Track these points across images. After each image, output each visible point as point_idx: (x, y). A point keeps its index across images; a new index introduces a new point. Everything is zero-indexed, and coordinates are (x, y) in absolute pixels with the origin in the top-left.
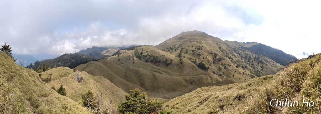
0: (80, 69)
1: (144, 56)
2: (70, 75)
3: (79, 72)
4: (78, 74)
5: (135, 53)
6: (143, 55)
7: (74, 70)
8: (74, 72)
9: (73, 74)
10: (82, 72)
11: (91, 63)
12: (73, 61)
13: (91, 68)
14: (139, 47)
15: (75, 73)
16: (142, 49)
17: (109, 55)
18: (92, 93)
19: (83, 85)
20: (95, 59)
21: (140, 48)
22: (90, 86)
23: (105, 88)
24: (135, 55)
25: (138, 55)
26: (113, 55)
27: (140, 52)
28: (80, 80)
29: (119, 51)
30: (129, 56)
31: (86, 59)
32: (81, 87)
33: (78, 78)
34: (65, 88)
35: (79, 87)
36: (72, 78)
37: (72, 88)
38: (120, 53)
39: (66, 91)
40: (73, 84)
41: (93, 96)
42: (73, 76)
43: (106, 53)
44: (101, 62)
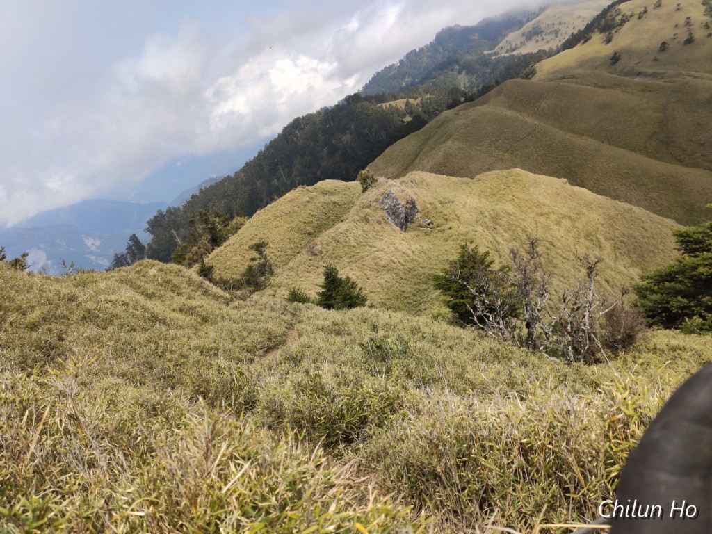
0: (391, 170)
3: (391, 182)
4: (387, 196)
7: (364, 181)
9: (365, 202)
10: (405, 179)
11: (444, 122)
12: (347, 138)
13: (449, 142)
15: (373, 194)
17: (546, 48)
18: (482, 250)
19: (426, 234)
20: (464, 94)
22: (462, 229)
23: (542, 219)
26: (569, 44)
28: (406, 217)
29: (610, 7)
30: (682, 21)
31: (411, 114)
32: (417, 246)
33: (394, 213)
34: (348, 278)
35: (409, 252)
36: (367, 220)
37: (382, 263)
38: (618, 18)
39: (360, 286)
40: (378, 244)
41: (488, 266)
42: (367, 210)
43: (523, 44)
44: (502, 98)
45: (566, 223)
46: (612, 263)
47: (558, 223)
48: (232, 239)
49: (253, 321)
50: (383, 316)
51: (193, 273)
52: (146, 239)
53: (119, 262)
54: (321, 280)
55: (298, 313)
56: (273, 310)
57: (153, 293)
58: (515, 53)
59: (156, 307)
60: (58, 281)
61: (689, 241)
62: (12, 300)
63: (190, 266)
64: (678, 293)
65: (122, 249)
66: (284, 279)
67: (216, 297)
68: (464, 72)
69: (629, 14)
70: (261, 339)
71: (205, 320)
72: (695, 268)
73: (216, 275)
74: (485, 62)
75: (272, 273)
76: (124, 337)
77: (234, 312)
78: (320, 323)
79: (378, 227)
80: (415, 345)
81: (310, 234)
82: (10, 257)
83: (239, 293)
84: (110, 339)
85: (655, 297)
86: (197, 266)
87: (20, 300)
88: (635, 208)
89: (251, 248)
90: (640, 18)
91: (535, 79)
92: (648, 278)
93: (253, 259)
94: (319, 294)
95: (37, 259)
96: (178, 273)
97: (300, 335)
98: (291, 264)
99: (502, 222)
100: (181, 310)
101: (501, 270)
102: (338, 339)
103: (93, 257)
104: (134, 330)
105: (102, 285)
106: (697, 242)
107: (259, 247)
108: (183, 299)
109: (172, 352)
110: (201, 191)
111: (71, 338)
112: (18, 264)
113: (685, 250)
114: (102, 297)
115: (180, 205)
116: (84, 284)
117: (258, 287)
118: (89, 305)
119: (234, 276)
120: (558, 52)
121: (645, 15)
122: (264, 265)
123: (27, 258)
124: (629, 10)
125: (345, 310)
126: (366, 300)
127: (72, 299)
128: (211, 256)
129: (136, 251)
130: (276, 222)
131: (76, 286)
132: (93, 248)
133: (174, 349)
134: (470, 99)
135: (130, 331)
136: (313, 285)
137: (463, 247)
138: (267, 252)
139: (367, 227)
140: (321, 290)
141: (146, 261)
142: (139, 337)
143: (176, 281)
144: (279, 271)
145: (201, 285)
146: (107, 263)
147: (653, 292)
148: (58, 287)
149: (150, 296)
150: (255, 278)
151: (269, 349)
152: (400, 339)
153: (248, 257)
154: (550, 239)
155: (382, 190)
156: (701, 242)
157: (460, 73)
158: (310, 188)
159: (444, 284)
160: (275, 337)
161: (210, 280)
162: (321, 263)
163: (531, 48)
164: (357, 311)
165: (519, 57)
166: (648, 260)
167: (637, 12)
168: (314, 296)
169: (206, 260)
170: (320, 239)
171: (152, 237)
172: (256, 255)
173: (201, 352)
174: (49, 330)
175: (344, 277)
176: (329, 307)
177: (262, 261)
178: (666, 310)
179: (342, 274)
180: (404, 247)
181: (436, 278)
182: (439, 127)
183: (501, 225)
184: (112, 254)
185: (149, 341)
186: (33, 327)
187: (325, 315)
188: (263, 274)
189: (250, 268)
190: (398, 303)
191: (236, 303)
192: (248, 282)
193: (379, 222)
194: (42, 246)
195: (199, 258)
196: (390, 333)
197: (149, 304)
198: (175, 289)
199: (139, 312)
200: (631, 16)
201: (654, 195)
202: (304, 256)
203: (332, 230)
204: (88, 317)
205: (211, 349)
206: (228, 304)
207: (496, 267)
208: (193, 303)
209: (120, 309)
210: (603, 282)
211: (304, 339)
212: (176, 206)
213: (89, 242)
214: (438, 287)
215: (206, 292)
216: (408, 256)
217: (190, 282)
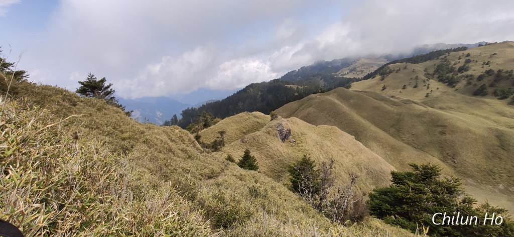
0: (285, 114)
1: (471, 76)
2: (265, 127)
3: (283, 119)
4: (280, 125)
5: (439, 69)
6: (469, 73)
7: (272, 116)
8: (272, 120)
9: (271, 125)
10: (289, 119)
11: (311, 99)
13: (311, 108)
14: (455, 50)
15: (275, 122)
16: (468, 55)
17: (357, 77)
18: (312, 159)
19: (292, 146)
20: (321, 89)
21: (461, 53)
22: (307, 148)
23: (341, 152)
24: (436, 76)
25: (450, 75)
27: (457, 67)
28: (285, 136)
29: (386, 65)
30: (414, 77)
31: (298, 92)
32: (286, 150)
33: (281, 133)
34: (254, 157)
35: (283, 152)
36: (269, 133)
37: (270, 154)
38: (388, 70)
39: (257, 161)
40: (271, 145)
41: (313, 167)
42: (270, 129)
43: (348, 73)
44: (335, 94)
45: (350, 156)
46: (364, 180)
47: (347, 156)
48: (213, 127)
49: (208, 163)
50: (262, 178)
51: (192, 137)
52: (180, 117)
53: (167, 124)
54: (243, 154)
55: (228, 166)
56: (218, 161)
57: (174, 140)
58: (344, 76)
59: (173, 146)
60: (140, 124)
61: (397, 178)
62: (120, 126)
63: (192, 133)
64: (387, 202)
65: (169, 120)
66: (227, 149)
67: (198, 149)
68: (323, 80)
69: (393, 69)
70: (209, 172)
71: (190, 157)
72: (396, 192)
73: (201, 141)
74: (332, 78)
75: (224, 146)
76: (156, 154)
77: (202, 157)
78: (235, 172)
79: (272, 137)
80: (270, 194)
81: (244, 133)
82: (126, 111)
83: (207, 150)
84: (150, 153)
85: (377, 201)
86: (195, 134)
87: (123, 128)
88: (379, 157)
89: (219, 132)
90: (397, 72)
91: (350, 90)
92: (376, 191)
93: (218, 138)
94: (240, 160)
95: (136, 114)
96: (186, 135)
97: (225, 175)
98: (232, 144)
99: (324, 149)
100: (182, 150)
101: (317, 171)
102: (240, 182)
103: (157, 119)
104: (161, 152)
105: (156, 131)
106: (400, 179)
107: (222, 133)
108: (184, 146)
109: (172, 166)
110: (207, 104)
111: (136, 148)
112: (128, 114)
113: (395, 182)
114: (154, 136)
115: (197, 108)
116: (150, 128)
117: (216, 150)
118: (148, 137)
119: (208, 143)
120: (361, 80)
121: (399, 72)
122: (221, 141)
123: (133, 113)
124: (393, 68)
125: (247, 170)
126: (258, 168)
127: (143, 133)
128: (202, 131)
129: (174, 121)
130: (232, 124)
131: (146, 128)
132: (159, 116)
133: (173, 165)
134: (323, 92)
135: (159, 152)
136: (238, 155)
137: (305, 156)
138: (224, 136)
139: (268, 136)
140: (241, 159)
141: (176, 126)
142: (162, 156)
143: (184, 137)
144: (227, 145)
145: (193, 142)
146: (161, 123)
147: (377, 198)
148: (139, 127)
149: (172, 141)
150: (216, 146)
151: (210, 178)
152: (266, 190)
153: (216, 136)
154: (342, 162)
155: (278, 122)
156: (402, 180)
157: (321, 80)
158: (250, 113)
159: (292, 171)
160: (215, 173)
161: (198, 141)
162: (245, 147)
163: (351, 76)
164: (252, 172)
165: (346, 78)
166: (380, 183)
167: (396, 69)
168: (237, 160)
169: (199, 132)
170: (247, 136)
171: (182, 117)
172: (220, 136)
173: (183, 170)
174: (129, 142)
175: (252, 156)
176: (241, 167)
177: (221, 139)
178: (380, 209)
179: (252, 154)
180: (281, 149)
181: (290, 167)
182: (308, 101)
183: (323, 150)
184: (165, 120)
185: (164, 159)
186: (124, 139)
187: (238, 170)
188: (220, 145)
189: (216, 141)
190: (271, 174)
191: (205, 154)
192: (213, 147)
193: (274, 136)
194: (140, 110)
195: (197, 131)
196: (263, 186)
197: (171, 144)
198: (183, 141)
199: (165, 146)
200: (394, 70)
201: (389, 153)
202: (239, 142)
203: (253, 134)
204: (146, 142)
205: (187, 170)
206: (201, 153)
207: (315, 169)
208: (188, 149)
209: (159, 142)
210: (359, 189)
211: (226, 178)
212: (195, 107)
213: (158, 113)
214: (290, 171)
215: (194, 146)
216: (282, 154)
217: (190, 140)
